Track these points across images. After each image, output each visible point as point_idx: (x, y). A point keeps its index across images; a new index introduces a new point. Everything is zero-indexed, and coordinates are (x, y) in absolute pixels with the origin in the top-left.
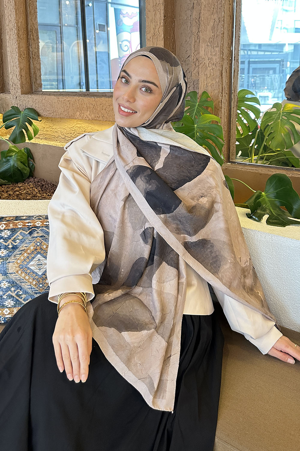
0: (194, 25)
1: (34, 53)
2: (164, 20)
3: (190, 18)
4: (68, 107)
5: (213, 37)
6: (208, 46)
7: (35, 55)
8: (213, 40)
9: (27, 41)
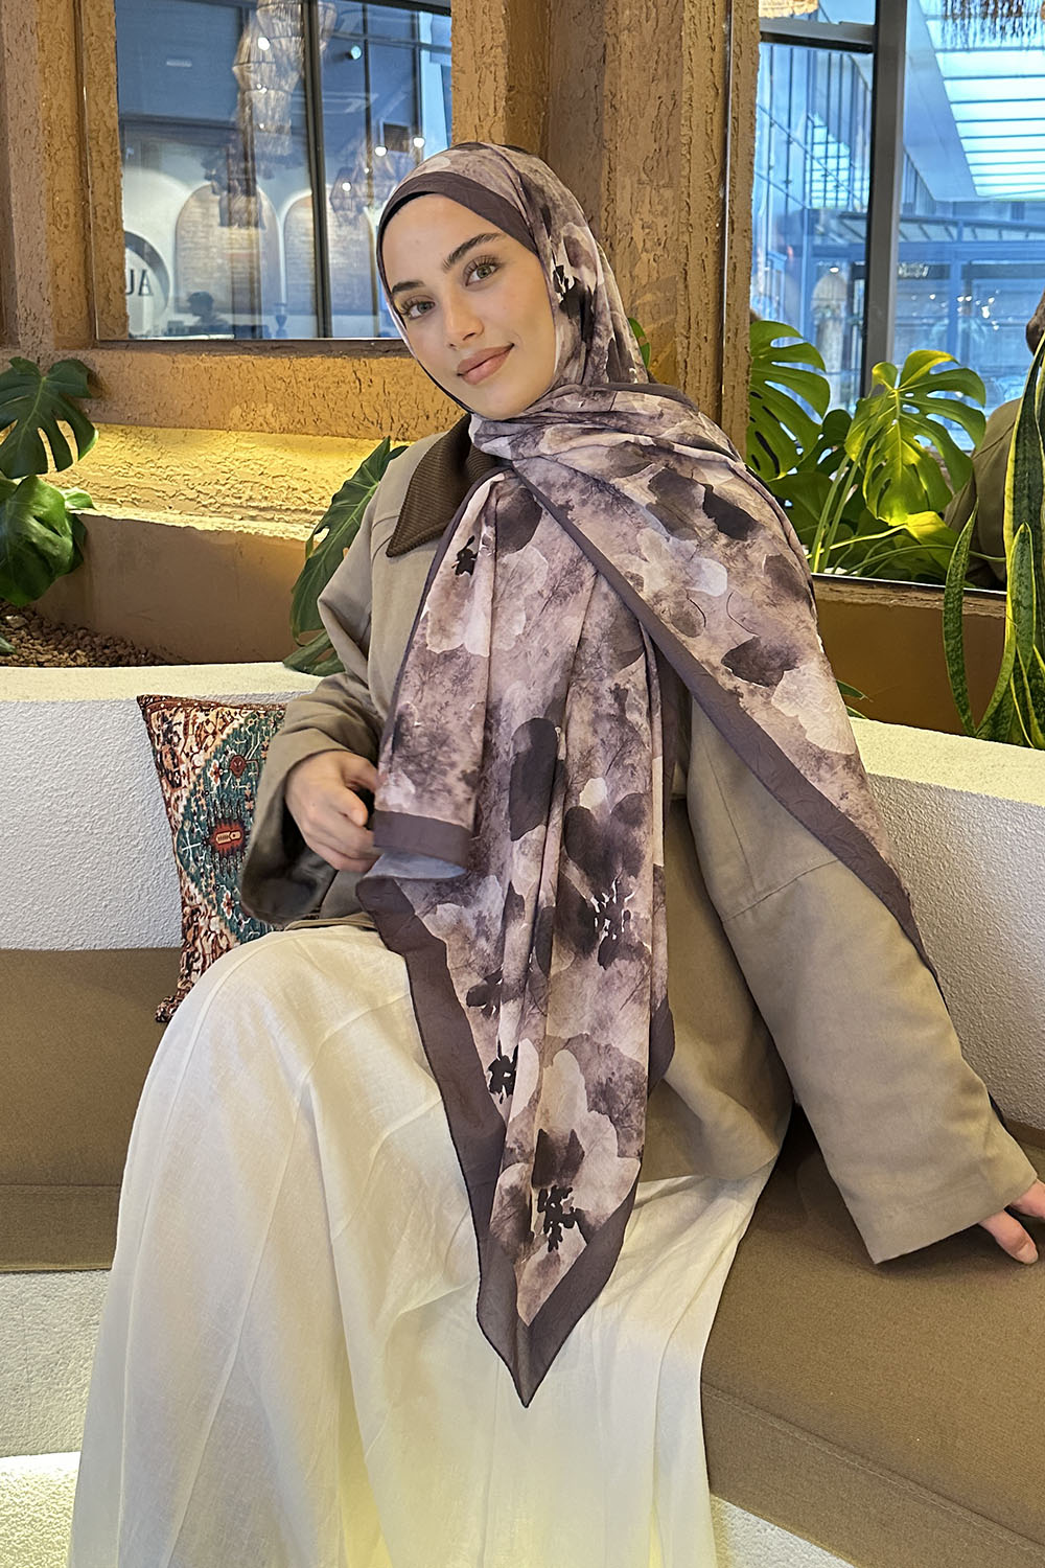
0: (606, 117)
1: (104, 212)
2: (507, 99)
3: (593, 95)
4: (203, 389)
5: (657, 155)
6: (640, 182)
7: (104, 218)
8: (656, 164)
9: (78, 171)
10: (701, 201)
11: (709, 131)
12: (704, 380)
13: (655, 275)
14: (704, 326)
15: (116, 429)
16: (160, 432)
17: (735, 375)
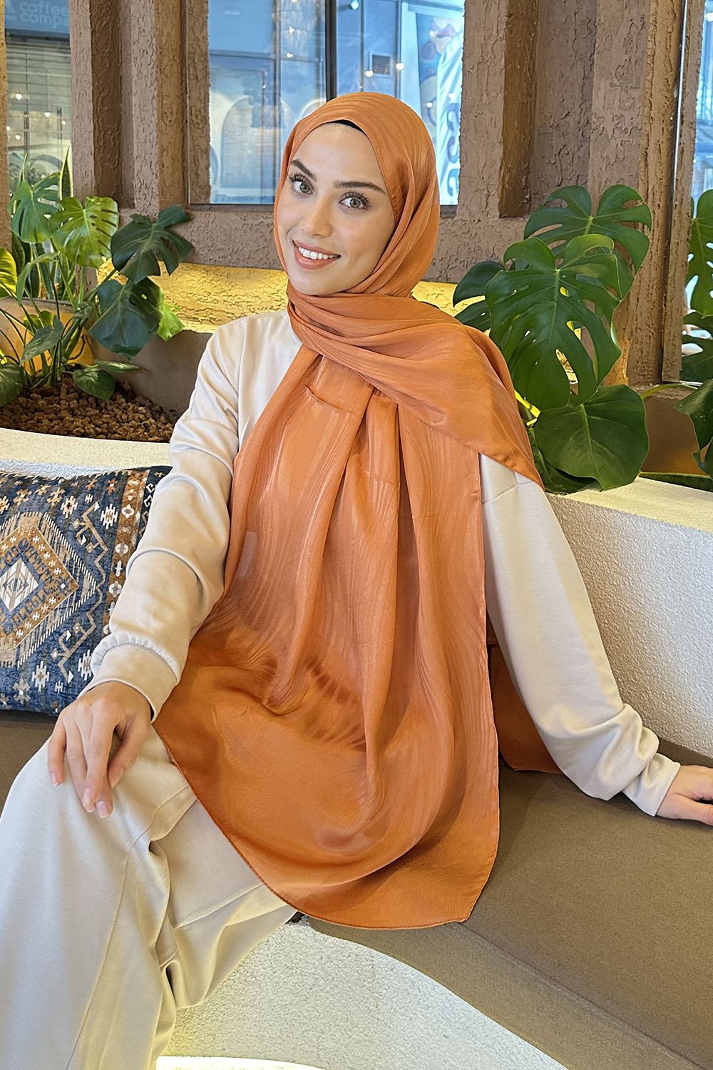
1: (197, 111)
2: (507, 23)
3: (573, 20)
4: (266, 240)
5: (627, 64)
6: (612, 85)
7: (197, 116)
8: (626, 71)
9: (180, 82)
10: (659, 100)
11: (668, 47)
12: (656, 237)
13: (621, 157)
14: (658, 197)
15: (200, 268)
16: (232, 270)
17: (679, 235)
